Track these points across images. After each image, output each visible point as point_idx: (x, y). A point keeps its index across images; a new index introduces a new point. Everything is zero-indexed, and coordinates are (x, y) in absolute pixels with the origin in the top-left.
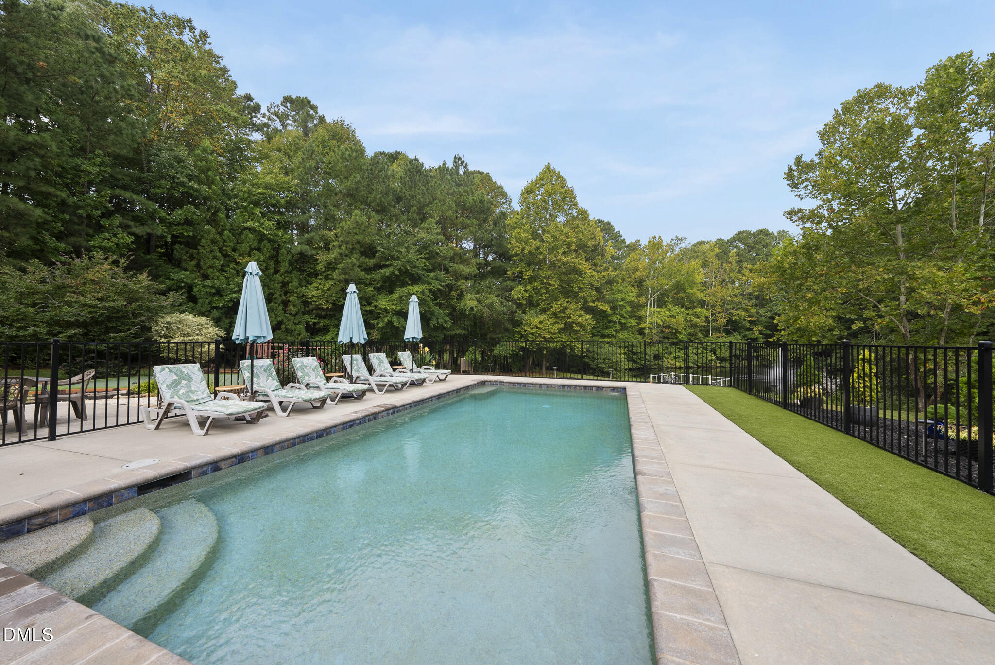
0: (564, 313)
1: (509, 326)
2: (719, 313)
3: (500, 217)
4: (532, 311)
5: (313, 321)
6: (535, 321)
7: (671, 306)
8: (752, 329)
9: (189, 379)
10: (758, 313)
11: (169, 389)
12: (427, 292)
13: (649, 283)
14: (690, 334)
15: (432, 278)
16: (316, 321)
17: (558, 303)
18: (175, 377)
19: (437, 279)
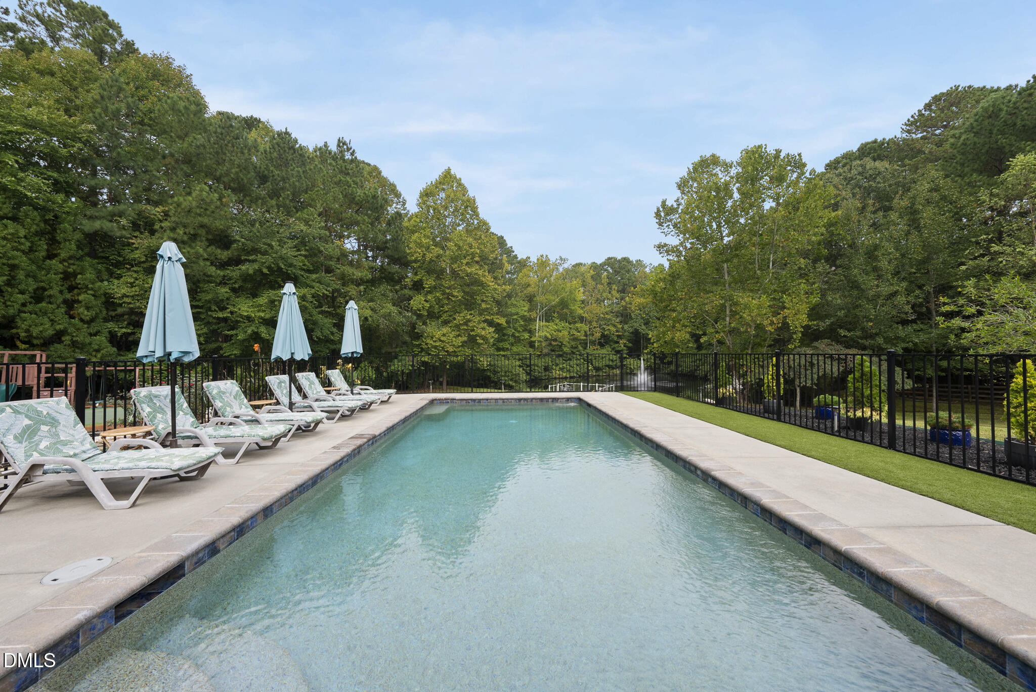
0: (467, 325)
1: (407, 339)
2: (595, 327)
3: (396, 218)
4: (433, 323)
5: (124, 330)
6: (438, 334)
7: (558, 321)
8: (618, 342)
9: (53, 422)
10: (623, 328)
11: (21, 442)
12: (309, 297)
13: (540, 299)
14: (572, 347)
15: (314, 281)
16: (129, 331)
17: (461, 315)
18: (27, 422)
19: (320, 282)
